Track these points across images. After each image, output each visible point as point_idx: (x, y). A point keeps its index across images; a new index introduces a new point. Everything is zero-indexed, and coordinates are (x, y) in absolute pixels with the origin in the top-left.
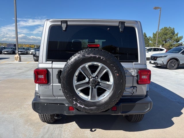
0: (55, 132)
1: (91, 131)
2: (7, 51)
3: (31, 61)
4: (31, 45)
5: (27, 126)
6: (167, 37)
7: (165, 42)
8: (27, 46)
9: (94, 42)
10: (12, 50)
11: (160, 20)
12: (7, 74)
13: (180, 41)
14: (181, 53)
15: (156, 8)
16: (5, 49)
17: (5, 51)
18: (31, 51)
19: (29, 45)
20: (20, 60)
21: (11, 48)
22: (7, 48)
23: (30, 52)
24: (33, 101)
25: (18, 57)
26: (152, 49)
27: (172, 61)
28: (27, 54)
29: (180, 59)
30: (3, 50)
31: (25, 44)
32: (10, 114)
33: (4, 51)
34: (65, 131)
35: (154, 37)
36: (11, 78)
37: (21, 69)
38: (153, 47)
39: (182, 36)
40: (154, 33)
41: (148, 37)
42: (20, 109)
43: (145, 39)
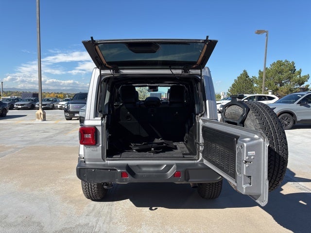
0: (103, 211)
1: (151, 209)
2: (21, 105)
3: (61, 119)
4: (58, 93)
5: (65, 204)
6: (282, 76)
7: (281, 86)
8: (52, 95)
9: (157, 90)
10: (30, 103)
11: (266, 50)
12: (28, 139)
13: (306, 82)
14: (298, 103)
15: (259, 32)
16: (19, 101)
17: (19, 105)
18: (60, 103)
19: (55, 93)
20: (44, 119)
21: (29, 100)
22: (22, 100)
23: (59, 106)
24: (78, 166)
25: (41, 114)
26: (255, 96)
27: (285, 117)
28: (53, 108)
29: (298, 113)
30: (16, 103)
31: (49, 93)
32: (42, 190)
33: (17, 105)
34: (116, 209)
35: (261, 77)
36: (34, 145)
37: (47, 132)
38: (258, 95)
39: (308, 75)
40: (260, 71)
41: (251, 77)
42: (54, 185)
43: (246, 80)
